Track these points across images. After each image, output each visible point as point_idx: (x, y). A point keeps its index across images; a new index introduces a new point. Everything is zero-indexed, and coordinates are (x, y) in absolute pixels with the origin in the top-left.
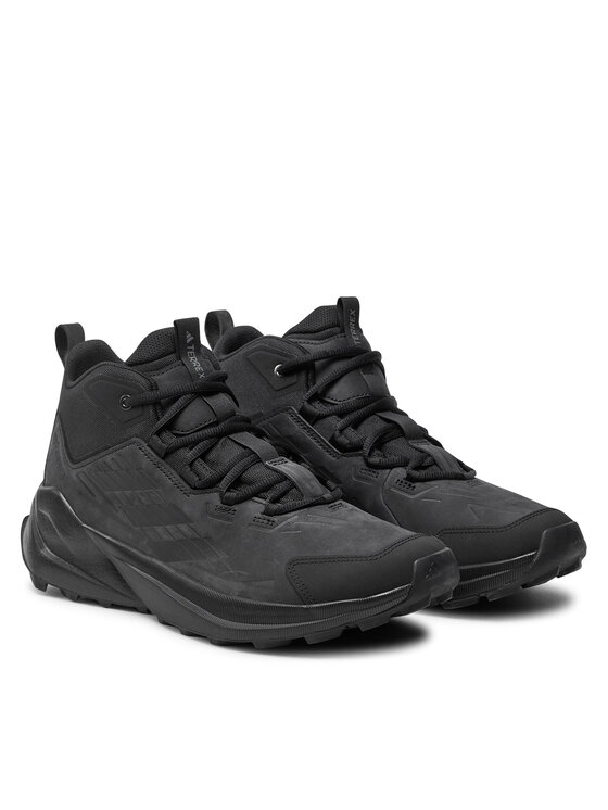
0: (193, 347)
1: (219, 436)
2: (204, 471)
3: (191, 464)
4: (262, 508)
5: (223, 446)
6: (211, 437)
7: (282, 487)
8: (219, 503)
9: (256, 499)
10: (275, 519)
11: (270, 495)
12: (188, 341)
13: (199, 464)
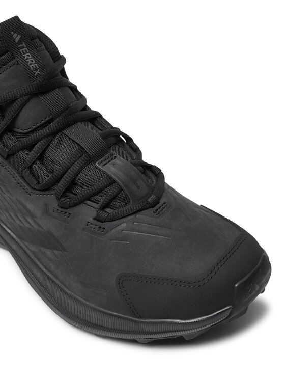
0: (24, 44)
1: (54, 134)
2: (41, 174)
3: (30, 167)
4: (94, 213)
5: (58, 144)
6: (47, 136)
7: (111, 191)
8: (56, 205)
9: (88, 202)
10: (107, 225)
11: (101, 199)
12: (17, 40)
13: (37, 167)
